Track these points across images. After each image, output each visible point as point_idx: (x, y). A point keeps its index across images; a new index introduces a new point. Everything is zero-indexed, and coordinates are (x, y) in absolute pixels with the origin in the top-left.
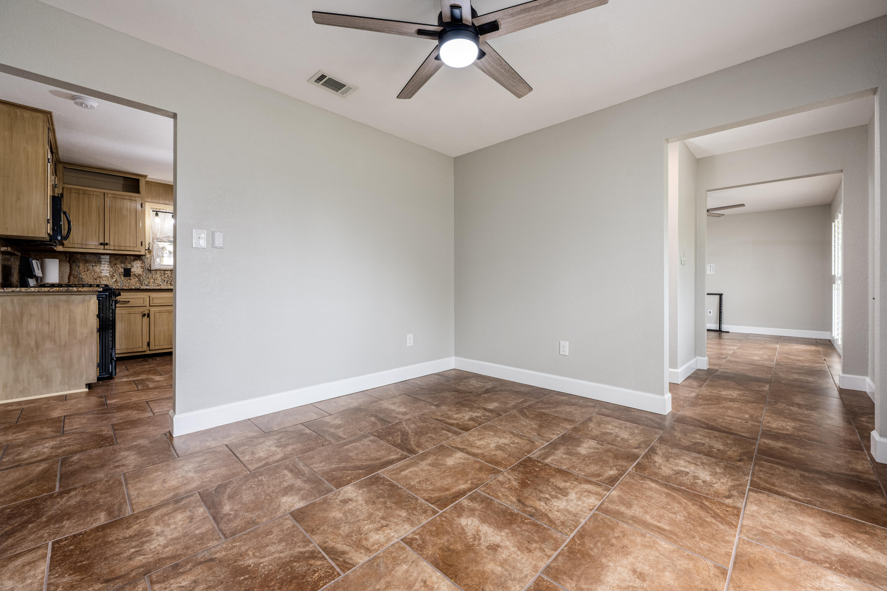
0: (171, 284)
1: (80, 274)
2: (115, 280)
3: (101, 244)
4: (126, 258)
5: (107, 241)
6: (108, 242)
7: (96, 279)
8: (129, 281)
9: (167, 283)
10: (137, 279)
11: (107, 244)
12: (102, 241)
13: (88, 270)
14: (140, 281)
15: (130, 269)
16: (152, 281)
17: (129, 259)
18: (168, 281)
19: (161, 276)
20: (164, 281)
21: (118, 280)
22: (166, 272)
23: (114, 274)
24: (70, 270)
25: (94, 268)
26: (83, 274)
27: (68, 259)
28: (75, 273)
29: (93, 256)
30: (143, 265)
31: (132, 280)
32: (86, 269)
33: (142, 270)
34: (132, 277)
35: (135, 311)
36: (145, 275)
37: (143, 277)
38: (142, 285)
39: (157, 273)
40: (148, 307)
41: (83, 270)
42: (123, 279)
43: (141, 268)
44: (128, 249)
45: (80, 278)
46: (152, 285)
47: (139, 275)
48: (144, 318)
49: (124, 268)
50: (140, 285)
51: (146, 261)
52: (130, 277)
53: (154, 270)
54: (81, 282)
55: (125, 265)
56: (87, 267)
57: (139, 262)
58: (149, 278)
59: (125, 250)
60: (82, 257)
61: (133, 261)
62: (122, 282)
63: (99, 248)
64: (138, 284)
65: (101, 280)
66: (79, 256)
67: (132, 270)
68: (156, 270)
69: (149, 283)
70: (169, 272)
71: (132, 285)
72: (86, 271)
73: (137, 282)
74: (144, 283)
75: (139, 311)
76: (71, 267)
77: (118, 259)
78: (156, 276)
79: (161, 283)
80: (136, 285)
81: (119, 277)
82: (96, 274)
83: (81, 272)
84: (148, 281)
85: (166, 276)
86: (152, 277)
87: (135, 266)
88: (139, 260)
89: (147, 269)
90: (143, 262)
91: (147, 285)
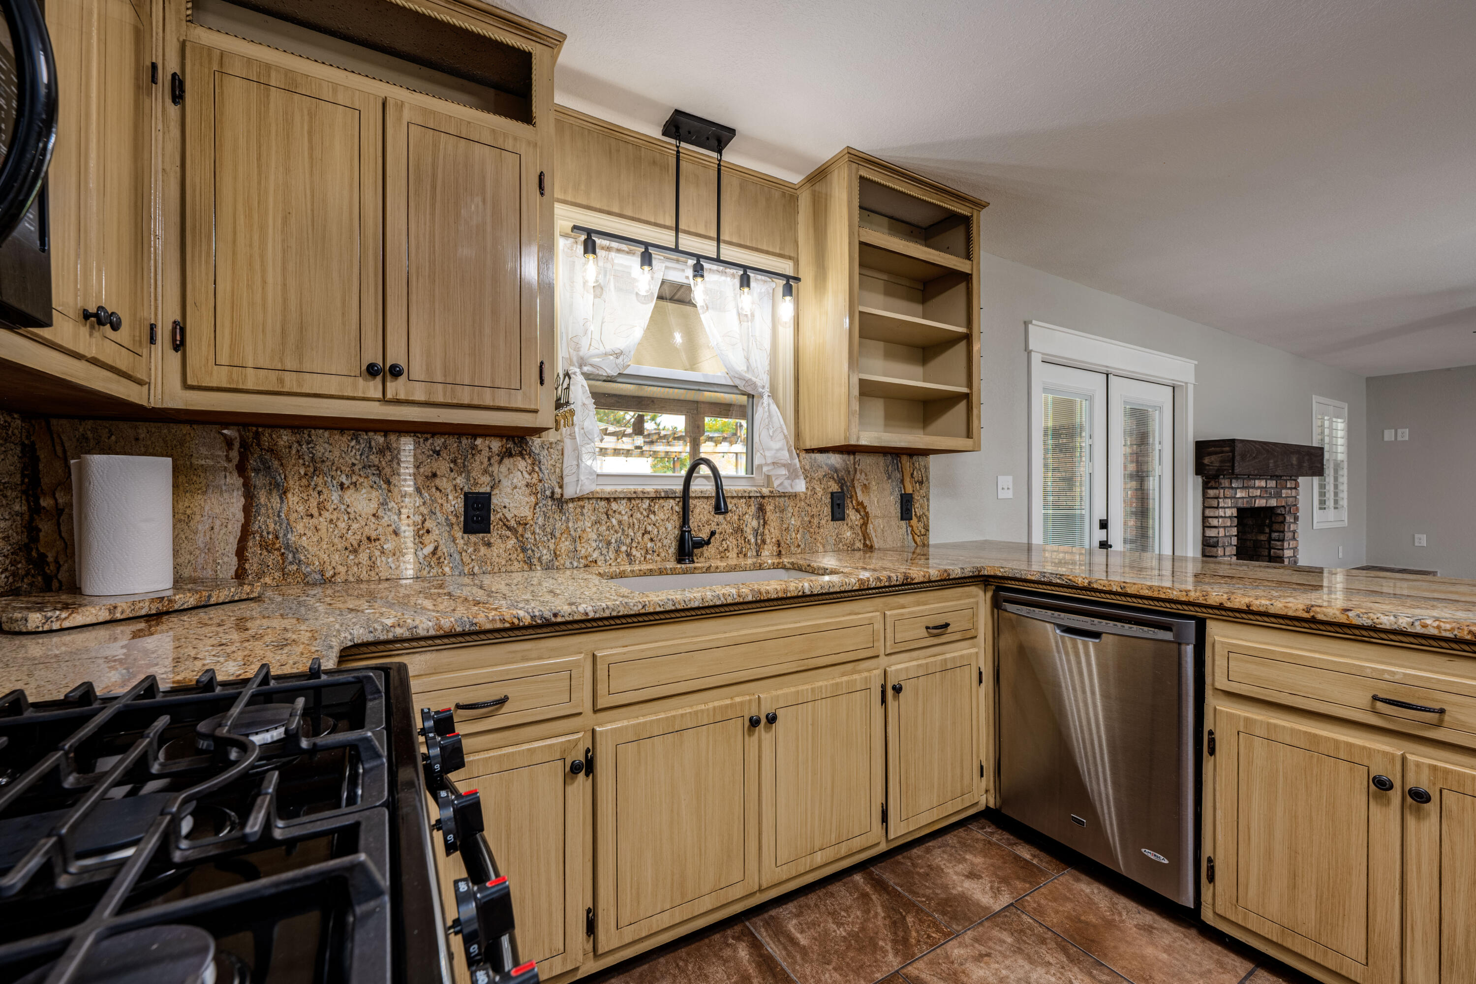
0: (629, 555)
1: (290, 528)
2: (429, 549)
4: (474, 447)
5: (395, 356)
6: (403, 364)
7: (355, 551)
8: (483, 550)
9: (617, 551)
10: (512, 542)
11: (396, 371)
12: (372, 356)
13: (321, 507)
14: (524, 550)
15: (490, 494)
16: (565, 545)
17: (486, 453)
18: (619, 542)
19: (597, 522)
20: (609, 543)
21: (443, 549)
22: (614, 506)
23: (428, 524)
24: (248, 510)
25: (350, 496)
26: (300, 527)
28: (265, 523)
29: (343, 441)
30: (535, 476)
31: (494, 548)
32: (313, 503)
33: (533, 499)
34: (494, 533)
35: (531, 751)
36: (541, 521)
37: (534, 533)
38: (531, 565)
39: (585, 511)
40: (589, 719)
41: (301, 509)
42: (461, 542)
43: (528, 491)
44: (488, 402)
45: (288, 547)
46: (568, 564)
47: (519, 523)
48: (572, 783)
49: (466, 494)
50: (526, 567)
51: (543, 460)
52: (489, 532)
53: (572, 500)
54: (295, 567)
55: (468, 479)
56: (320, 493)
57: (522, 464)
58: (558, 535)
59: (476, 402)
60: (295, 445)
61: (497, 458)
62: (457, 556)
63: (360, 395)
64: (516, 566)
65: (377, 553)
66: (285, 438)
67: (494, 500)
68: (580, 499)
69: (556, 556)
70: (622, 507)
71: (496, 569)
72: (315, 512)
73: (514, 556)
74: (537, 555)
75: (550, 746)
76: (249, 496)
77: (444, 454)
78: (580, 524)
79: (595, 555)
80: (509, 568)
81: (446, 535)
82: (355, 526)
83: (293, 517)
84: (552, 546)
85: (614, 521)
86: (568, 527)
87: (505, 483)
88: (521, 455)
89: (548, 493)
90: (536, 462)
91: (548, 567)
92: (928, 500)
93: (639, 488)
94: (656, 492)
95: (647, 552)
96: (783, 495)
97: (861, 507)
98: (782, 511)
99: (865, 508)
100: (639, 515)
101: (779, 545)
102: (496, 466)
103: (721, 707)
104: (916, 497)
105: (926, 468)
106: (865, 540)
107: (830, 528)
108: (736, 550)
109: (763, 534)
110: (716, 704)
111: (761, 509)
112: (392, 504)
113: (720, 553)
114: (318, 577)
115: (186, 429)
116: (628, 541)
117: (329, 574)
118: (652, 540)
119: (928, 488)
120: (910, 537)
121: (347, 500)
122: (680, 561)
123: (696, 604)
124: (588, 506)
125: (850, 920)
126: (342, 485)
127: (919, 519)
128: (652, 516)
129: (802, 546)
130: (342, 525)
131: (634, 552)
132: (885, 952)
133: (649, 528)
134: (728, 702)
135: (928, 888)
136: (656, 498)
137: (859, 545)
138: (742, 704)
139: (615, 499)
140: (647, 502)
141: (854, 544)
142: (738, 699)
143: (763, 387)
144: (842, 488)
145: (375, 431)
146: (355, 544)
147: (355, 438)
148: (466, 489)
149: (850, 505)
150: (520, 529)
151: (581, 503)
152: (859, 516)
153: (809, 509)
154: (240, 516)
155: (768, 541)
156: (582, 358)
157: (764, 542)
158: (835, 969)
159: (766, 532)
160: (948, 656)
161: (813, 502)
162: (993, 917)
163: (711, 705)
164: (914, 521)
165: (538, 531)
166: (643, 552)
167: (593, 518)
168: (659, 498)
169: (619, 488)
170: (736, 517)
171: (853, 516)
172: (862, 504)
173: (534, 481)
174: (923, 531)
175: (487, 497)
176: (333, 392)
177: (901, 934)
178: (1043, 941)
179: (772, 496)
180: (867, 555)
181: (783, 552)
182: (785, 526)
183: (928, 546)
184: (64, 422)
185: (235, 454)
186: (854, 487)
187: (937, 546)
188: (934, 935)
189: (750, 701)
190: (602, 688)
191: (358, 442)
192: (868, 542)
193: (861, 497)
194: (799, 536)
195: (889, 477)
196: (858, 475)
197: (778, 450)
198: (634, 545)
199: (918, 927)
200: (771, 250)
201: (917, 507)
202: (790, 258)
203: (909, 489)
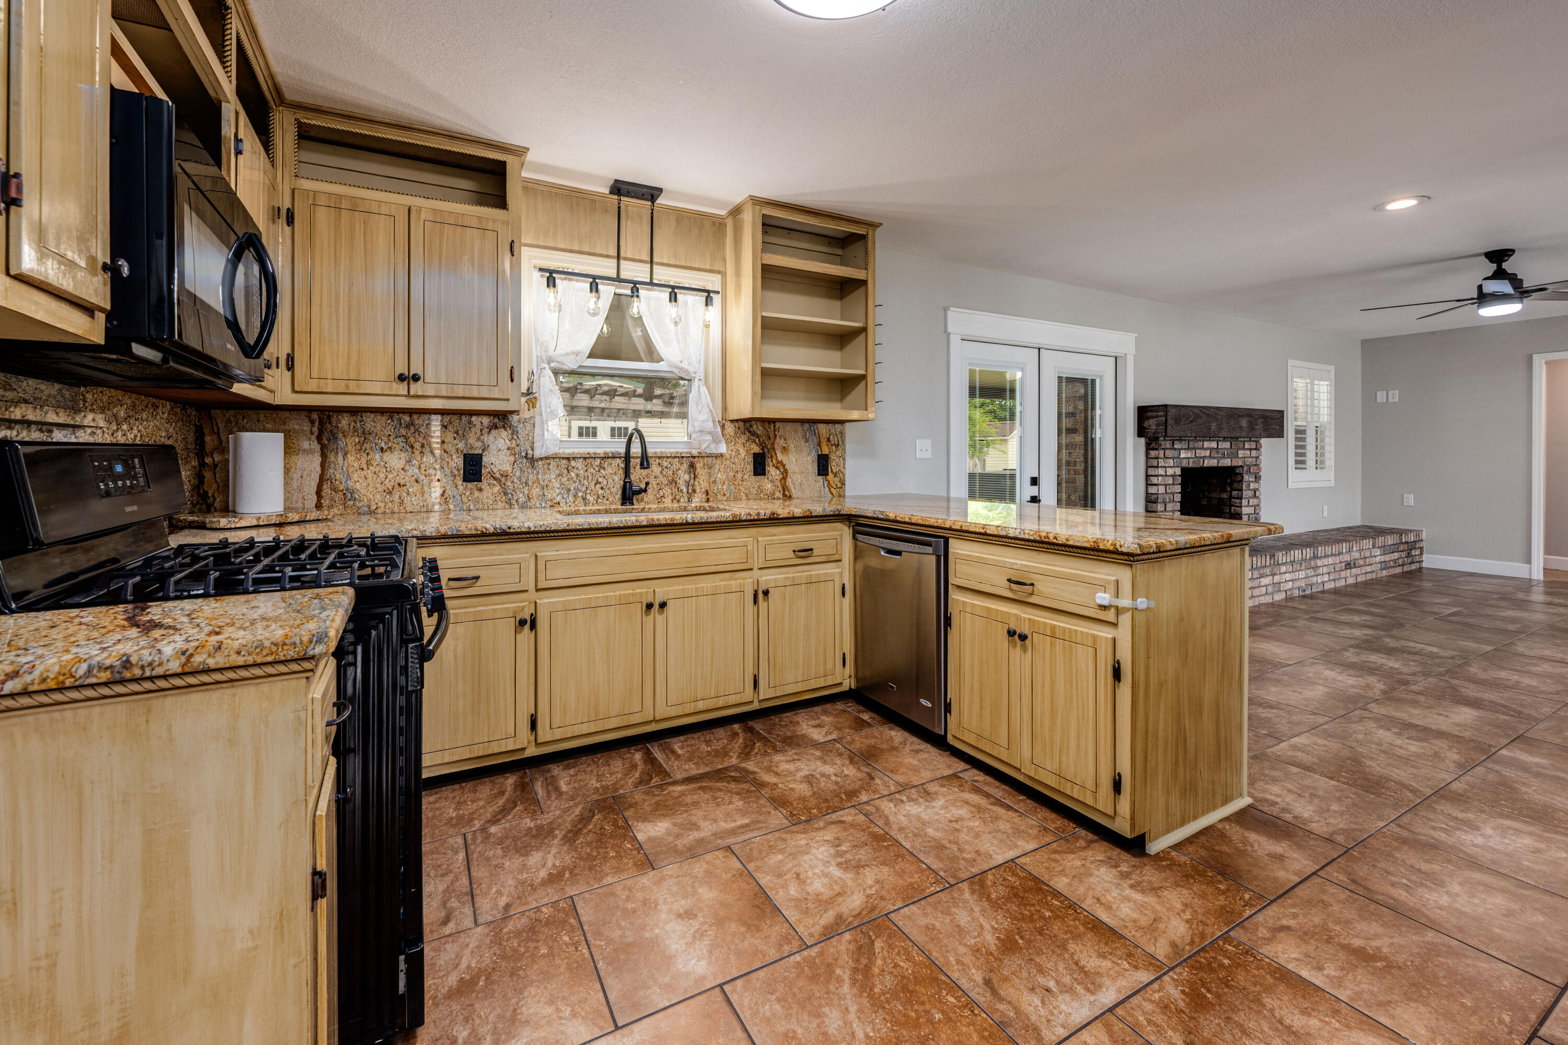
0: (584, 499)
1: (349, 477)
2: (440, 492)
3: (402, 378)
4: (470, 422)
5: (416, 369)
6: (420, 373)
7: (390, 493)
8: (477, 493)
9: (575, 496)
10: (497, 488)
11: (416, 378)
12: (401, 369)
13: (369, 463)
14: (506, 494)
15: (481, 455)
16: (536, 491)
17: (479, 426)
18: (577, 490)
19: (560, 475)
20: (569, 490)
21: (449, 492)
22: (573, 463)
23: (439, 475)
24: (323, 465)
25: (387, 456)
26: (355, 477)
27: (315, 430)
28: (333, 473)
29: (382, 421)
30: (514, 442)
31: (484, 493)
32: (364, 461)
33: (512, 458)
34: (484, 482)
35: (495, 611)
36: (518, 474)
37: (513, 482)
38: (511, 505)
39: (551, 467)
40: (532, 594)
41: (356, 465)
42: (461, 488)
43: (509, 453)
44: (475, 395)
45: (347, 489)
46: (538, 505)
47: (502, 475)
48: (521, 632)
49: (465, 455)
50: (507, 506)
51: (520, 431)
52: (481, 481)
53: (541, 459)
54: (352, 503)
55: (466, 445)
56: (368, 454)
57: (504, 433)
58: (530, 483)
59: (467, 395)
60: (352, 424)
61: (487, 430)
62: (458, 497)
63: (393, 393)
64: (500, 505)
65: (405, 494)
66: (345, 418)
67: (484, 459)
68: (547, 458)
69: (529, 498)
70: (579, 464)
71: (486, 507)
72: (365, 467)
73: (498, 498)
74: (515, 498)
75: (506, 608)
76: (324, 455)
77: (450, 427)
78: (547, 476)
79: (559, 499)
80: (495, 507)
81: (451, 483)
82: (390, 476)
83: (351, 469)
84: (526, 492)
85: (573, 475)
86: (538, 479)
87: (492, 447)
88: (504, 427)
89: (523, 454)
90: (515, 432)
91: (523, 507)
92: (844, 459)
93: (592, 451)
94: (605, 453)
95: (598, 497)
96: (710, 456)
97: (780, 465)
98: (710, 468)
99: (784, 466)
100: (592, 470)
101: (707, 494)
102: (486, 435)
103: (625, 595)
104: (832, 457)
105: (842, 433)
106: (784, 491)
107: (754, 482)
108: (670, 497)
109: (693, 485)
110: (622, 592)
111: (692, 466)
112: (414, 462)
113: (657, 499)
114: (366, 509)
116: (584, 489)
117: (373, 508)
118: (602, 488)
119: (844, 450)
120: (827, 489)
121: (385, 459)
122: (623, 504)
124: (553, 463)
125: (717, 744)
126: (382, 449)
127: (835, 475)
128: (602, 471)
129: (728, 495)
130: (382, 475)
131: (588, 497)
132: (731, 757)
133: (600, 480)
134: (631, 592)
135: (782, 731)
136: (605, 457)
137: (778, 495)
138: (641, 594)
139: (574, 458)
140: (599, 461)
141: (774, 494)
142: (638, 591)
143: (695, 373)
144: (763, 449)
146: (390, 488)
147: (391, 418)
148: (465, 452)
149: (771, 464)
150: (503, 480)
151: (548, 461)
152: (778, 472)
153: (734, 466)
154: (319, 469)
155: (698, 491)
156: (549, 358)
157: (694, 491)
158: (694, 764)
159: (696, 483)
160: (813, 573)
161: (737, 460)
162: (817, 745)
163: (618, 593)
164: (831, 476)
165: (516, 481)
166: (595, 497)
167: (557, 472)
168: (608, 458)
169: (576, 451)
170: (671, 472)
171: (773, 472)
172: (781, 462)
173: (513, 445)
174: (839, 485)
175: (480, 457)
176: (380, 392)
178: (841, 755)
179: (701, 456)
180: (787, 504)
181: (711, 499)
182: (712, 479)
183: (844, 497)
186: (774, 449)
187: (854, 497)
188: (769, 751)
189: (647, 592)
190: (541, 576)
191: (393, 420)
192: (787, 493)
193: (780, 457)
194: (725, 487)
195: (807, 441)
196: (778, 440)
197: (703, 421)
198: (588, 492)
199: (761, 748)
200: (702, 267)
201: (833, 466)
202: (719, 272)
203: (825, 451)
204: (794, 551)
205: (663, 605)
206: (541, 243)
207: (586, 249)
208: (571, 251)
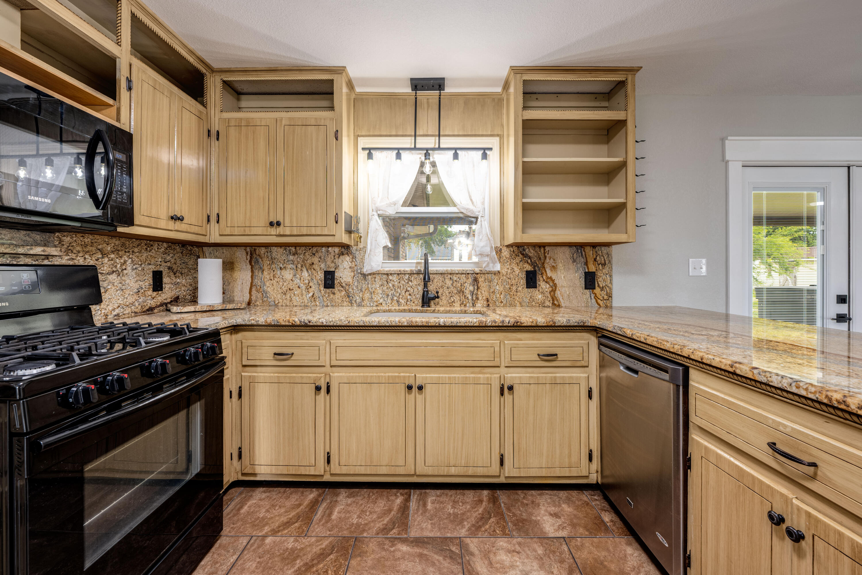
0: (398, 301)
1: (265, 284)
2: (311, 294)
3: (271, 224)
4: (328, 251)
6: (282, 220)
7: (285, 294)
8: (332, 296)
9: (392, 299)
10: (343, 293)
13: (274, 276)
14: (349, 297)
15: (334, 272)
16: (367, 295)
17: (333, 254)
18: (393, 295)
19: (382, 285)
20: (388, 295)
21: (316, 295)
22: (390, 277)
23: (310, 284)
24: (252, 277)
25: (284, 272)
26: (268, 284)
28: (257, 281)
29: (281, 250)
30: (354, 263)
31: (336, 295)
32: (272, 275)
33: (352, 274)
34: (336, 289)
35: (302, 377)
36: (356, 284)
37: (353, 289)
38: (352, 303)
39: (376, 280)
40: (328, 369)
41: (268, 277)
42: (323, 292)
43: (350, 270)
44: (314, 233)
45: (264, 291)
46: (368, 305)
47: (346, 285)
48: (319, 395)
49: (325, 272)
50: (349, 304)
51: (357, 256)
52: (334, 288)
53: (370, 274)
54: (266, 299)
55: (326, 265)
56: (274, 271)
57: (348, 258)
58: (363, 290)
59: (309, 233)
60: (266, 253)
61: (337, 256)
62: (321, 298)
63: (269, 234)
64: (345, 304)
65: (293, 295)
66: (263, 250)
67: (336, 274)
68: (374, 274)
69: (363, 300)
70: (395, 278)
71: (337, 305)
72: (272, 278)
73: (344, 299)
74: (354, 299)
75: (310, 377)
76: (252, 271)
77: (316, 254)
78: (374, 286)
79: (381, 301)
80: (342, 304)
81: (317, 288)
82: (285, 284)
83: (266, 280)
84: (361, 296)
85: (391, 285)
86: (368, 287)
87: (341, 267)
88: (347, 254)
89: (359, 271)
90: (354, 257)
91: (359, 305)
92: (611, 276)
93: (402, 269)
94: (411, 271)
95: (407, 301)
96: (489, 273)
97: (550, 280)
98: (490, 282)
99: (553, 281)
100: (403, 282)
101: (488, 301)
102: (337, 259)
103: (392, 376)
104: (599, 274)
105: (608, 255)
106: (553, 300)
107: (526, 293)
108: (459, 303)
109: (477, 294)
110: (390, 374)
111: (476, 280)
112: (298, 276)
114: (273, 303)
115: (235, 248)
116: (398, 295)
117: (277, 302)
118: (410, 295)
119: (611, 268)
120: (594, 301)
121: (283, 274)
122: (423, 306)
123: (375, 324)
124: (378, 277)
125: (461, 508)
126: (281, 268)
127: (602, 289)
128: (410, 283)
129: (505, 302)
130: (281, 284)
131: (401, 300)
132: (463, 527)
133: (409, 289)
134: (397, 374)
135: (520, 510)
136: (411, 274)
137: (547, 303)
138: (404, 377)
139: (391, 274)
140: (408, 276)
141: (544, 303)
142: (402, 374)
143: (479, 212)
144: (534, 267)
145: (292, 246)
146: (285, 291)
147: (285, 249)
148: (325, 270)
149: (541, 279)
150: (347, 287)
151: (374, 276)
152: (548, 286)
153: (510, 281)
154: (250, 279)
155: (480, 298)
156: (377, 208)
157: (477, 299)
158: (431, 524)
159: (479, 293)
160: (558, 375)
161: (512, 276)
162: (543, 538)
163: (387, 374)
164: (597, 290)
165: (355, 288)
166: (405, 301)
167: (380, 283)
168: (414, 274)
169: (392, 269)
170: (459, 285)
171: (543, 285)
172: (551, 278)
173: (353, 266)
174: (606, 297)
175: (333, 272)
176: (260, 233)
177: (480, 523)
178: (562, 561)
179: (482, 273)
180: (556, 311)
181: (491, 305)
182: (492, 290)
183: (611, 307)
184: (206, 248)
185: (249, 257)
186: (544, 268)
187: (621, 308)
188: (497, 531)
189: (409, 376)
190: (333, 357)
191: (286, 251)
192: (556, 302)
193: (549, 273)
194: (502, 296)
195: (574, 261)
196: (548, 260)
197: (482, 247)
198: (401, 297)
199: (493, 524)
200: (485, 133)
201: (601, 281)
202: (498, 135)
203: (592, 268)
204: (539, 355)
205: (420, 388)
206: (371, 134)
207: (400, 133)
208: (390, 136)
